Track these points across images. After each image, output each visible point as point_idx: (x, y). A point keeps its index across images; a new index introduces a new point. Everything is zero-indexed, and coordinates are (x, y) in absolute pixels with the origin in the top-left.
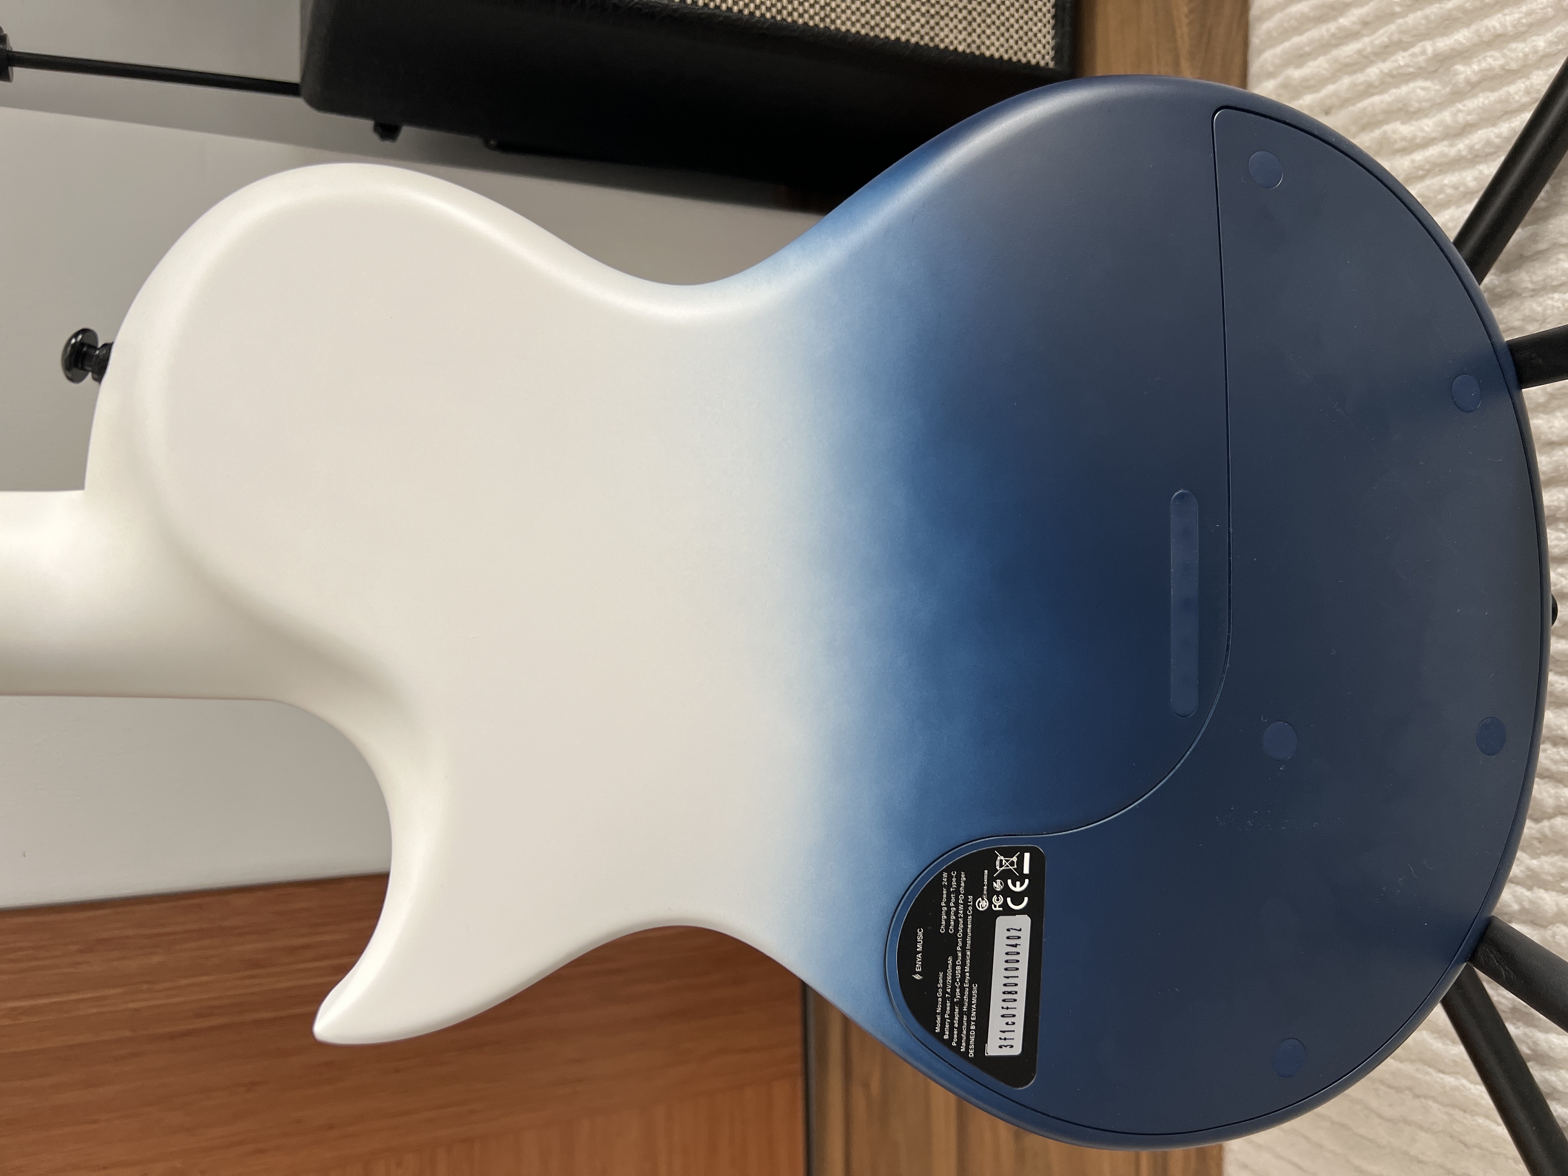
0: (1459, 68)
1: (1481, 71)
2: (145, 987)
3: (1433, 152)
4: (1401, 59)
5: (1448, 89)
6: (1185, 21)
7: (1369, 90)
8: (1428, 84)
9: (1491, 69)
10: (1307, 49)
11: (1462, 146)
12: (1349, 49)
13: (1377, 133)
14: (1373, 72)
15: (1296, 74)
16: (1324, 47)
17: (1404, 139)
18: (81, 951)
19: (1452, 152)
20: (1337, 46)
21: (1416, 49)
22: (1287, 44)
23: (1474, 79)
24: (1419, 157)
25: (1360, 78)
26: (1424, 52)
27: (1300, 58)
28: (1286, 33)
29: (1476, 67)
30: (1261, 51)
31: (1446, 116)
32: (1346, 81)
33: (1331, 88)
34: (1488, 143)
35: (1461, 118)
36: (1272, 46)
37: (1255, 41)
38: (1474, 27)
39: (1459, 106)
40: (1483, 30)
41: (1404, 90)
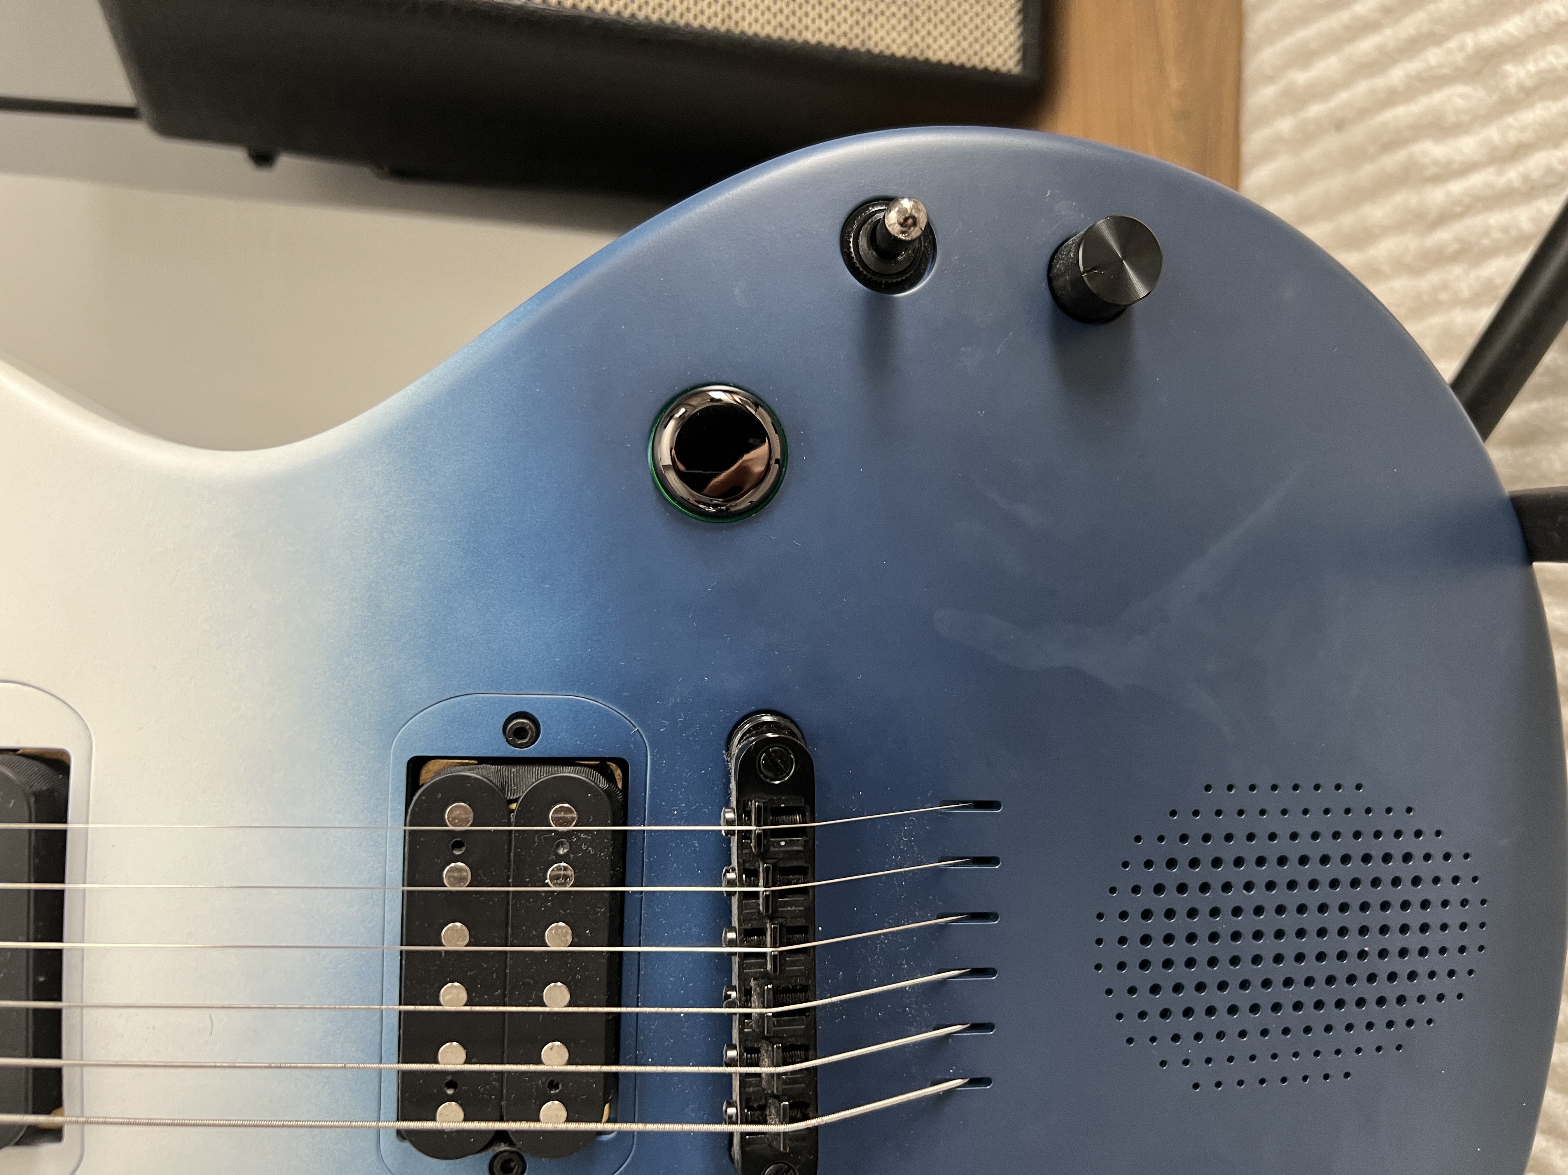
0: (1509, 68)
1: (1540, 72)
3: (1476, 181)
4: (1433, 57)
5: (1495, 98)
6: (1170, 12)
7: (1392, 98)
8: (1467, 89)
9: (1552, 70)
10: (1314, 45)
11: (1513, 174)
12: (1366, 45)
13: (1401, 155)
14: (1397, 75)
15: (1300, 77)
16: (1335, 42)
17: (1436, 163)
19: (1501, 182)
20: (1351, 40)
21: (1453, 44)
22: (1290, 39)
23: (1529, 83)
24: (1457, 187)
25: (1380, 82)
26: (1462, 47)
27: (1305, 57)
28: (1289, 24)
29: (1531, 67)
30: (1258, 49)
31: (1493, 133)
32: (1362, 87)
33: (1343, 96)
34: (1550, 171)
35: (1513, 136)
36: (1272, 41)
37: (1251, 36)
38: (1529, 13)
39: (1510, 120)
40: (1540, 17)
41: (1437, 98)
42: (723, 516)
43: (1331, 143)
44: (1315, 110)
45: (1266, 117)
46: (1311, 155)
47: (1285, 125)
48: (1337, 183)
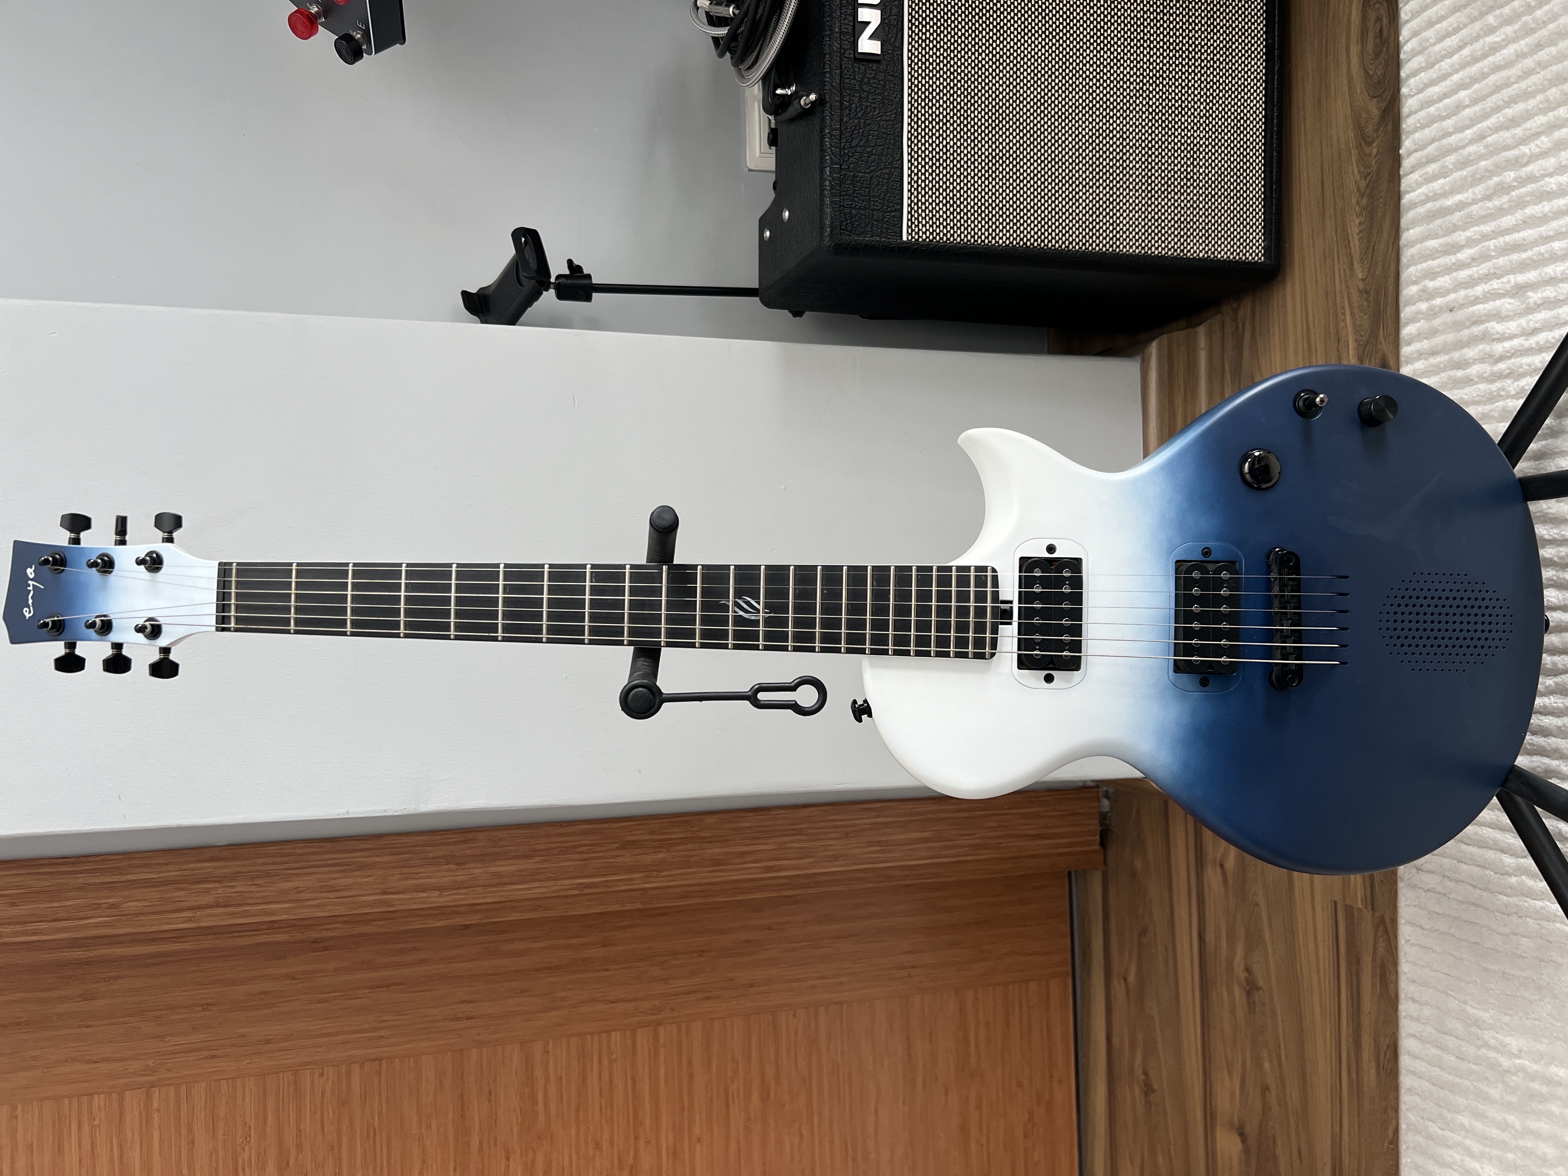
0: (1530, 294)
1: (1543, 298)
2: (655, 874)
3: (1516, 343)
4: (1495, 284)
5: (1524, 306)
6: (1356, 237)
7: (1476, 301)
8: (1512, 301)
9: (1549, 298)
10: (1437, 270)
11: (1532, 341)
12: (1463, 274)
13: (1482, 327)
14: (1479, 290)
15: (1431, 284)
16: (1448, 270)
17: (1498, 333)
18: (617, 848)
19: (1527, 344)
20: (1456, 270)
21: (1504, 280)
22: (1424, 265)
23: (1539, 302)
24: (1507, 345)
25: (1471, 292)
26: (1509, 282)
27: (1432, 275)
28: (1424, 257)
29: (1539, 295)
30: (1408, 267)
31: (1523, 322)
32: (1462, 293)
33: (1453, 296)
34: (1547, 341)
35: (1532, 324)
36: (1415, 264)
37: (1404, 260)
38: (1538, 271)
39: (1531, 317)
40: (1543, 274)
41: (1498, 303)
42: (1259, 489)
43: (1447, 317)
44: (1438, 301)
45: (1412, 302)
46: (1437, 322)
47: (1423, 306)
48: (1450, 337)
